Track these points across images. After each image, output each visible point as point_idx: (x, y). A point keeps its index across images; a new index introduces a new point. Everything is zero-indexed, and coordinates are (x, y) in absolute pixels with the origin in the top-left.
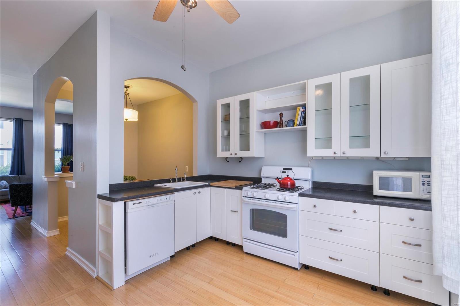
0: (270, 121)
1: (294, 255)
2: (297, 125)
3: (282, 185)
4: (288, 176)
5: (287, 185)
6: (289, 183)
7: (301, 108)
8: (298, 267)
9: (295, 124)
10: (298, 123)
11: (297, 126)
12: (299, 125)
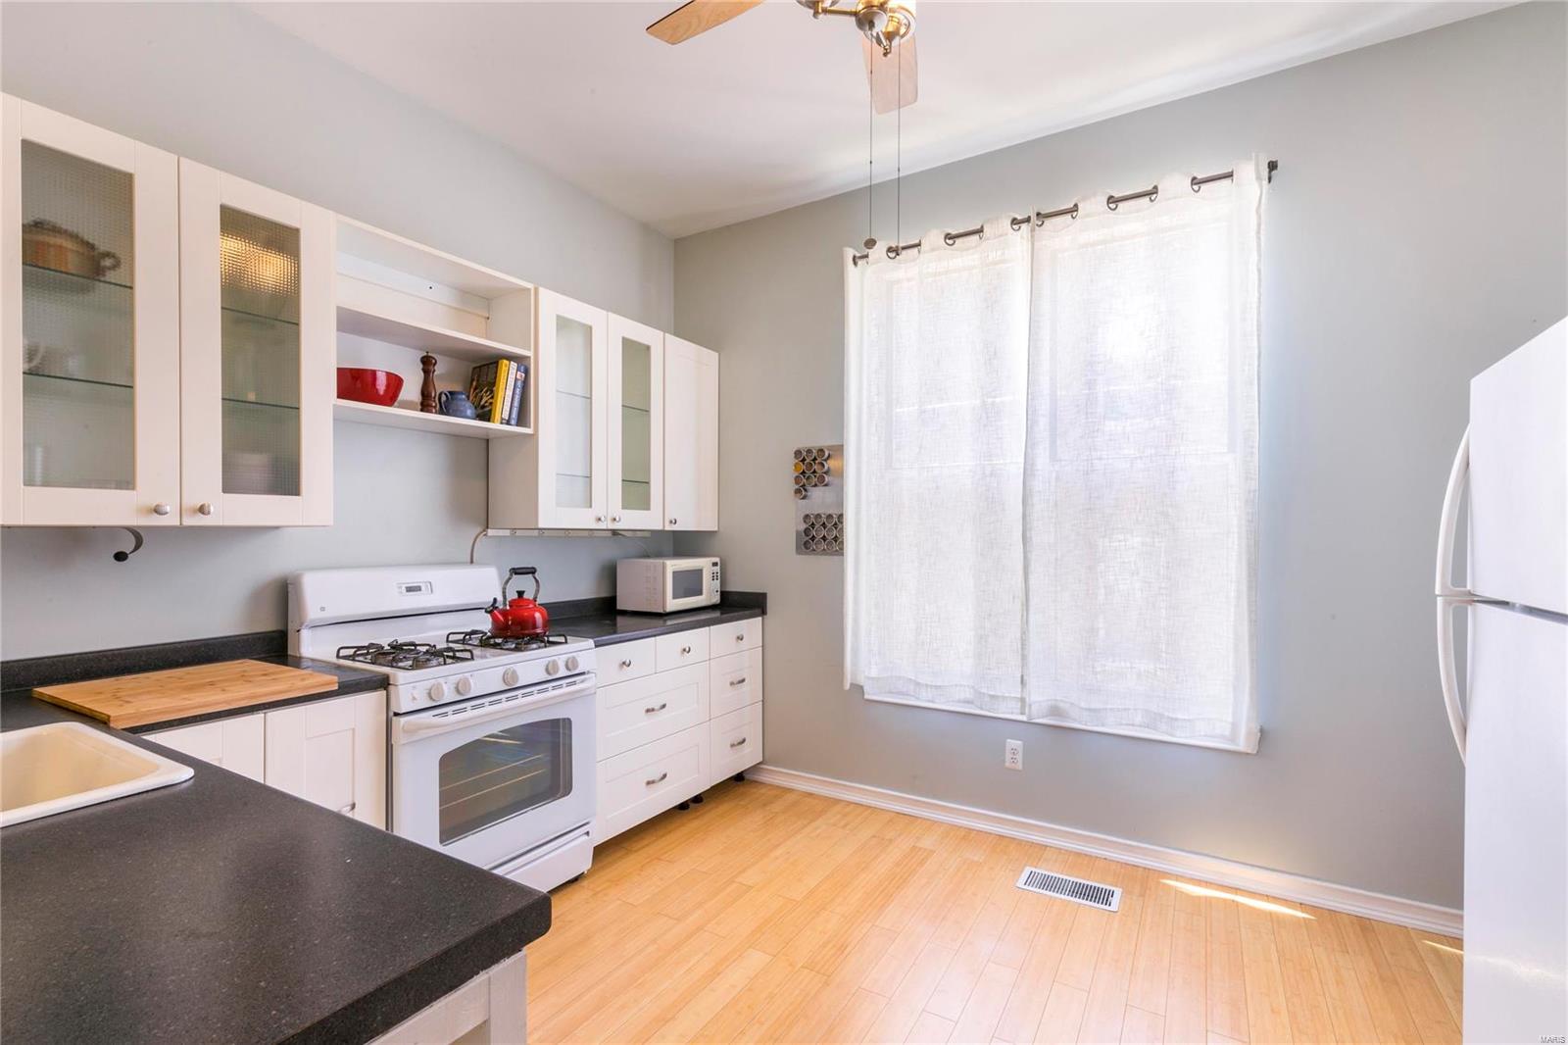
0: (374, 373)
1: (588, 833)
2: (502, 419)
3: (513, 628)
4: (520, 594)
5: (535, 627)
6: (538, 615)
7: (514, 365)
8: (586, 865)
9: (497, 416)
10: (506, 416)
11: (502, 423)
12: (508, 423)
